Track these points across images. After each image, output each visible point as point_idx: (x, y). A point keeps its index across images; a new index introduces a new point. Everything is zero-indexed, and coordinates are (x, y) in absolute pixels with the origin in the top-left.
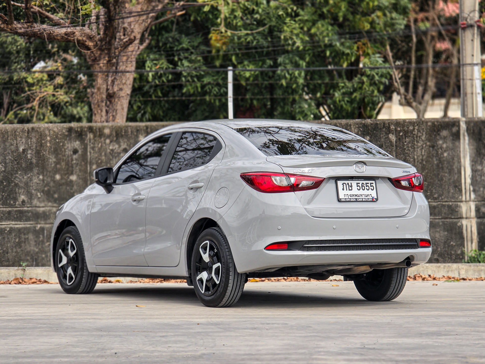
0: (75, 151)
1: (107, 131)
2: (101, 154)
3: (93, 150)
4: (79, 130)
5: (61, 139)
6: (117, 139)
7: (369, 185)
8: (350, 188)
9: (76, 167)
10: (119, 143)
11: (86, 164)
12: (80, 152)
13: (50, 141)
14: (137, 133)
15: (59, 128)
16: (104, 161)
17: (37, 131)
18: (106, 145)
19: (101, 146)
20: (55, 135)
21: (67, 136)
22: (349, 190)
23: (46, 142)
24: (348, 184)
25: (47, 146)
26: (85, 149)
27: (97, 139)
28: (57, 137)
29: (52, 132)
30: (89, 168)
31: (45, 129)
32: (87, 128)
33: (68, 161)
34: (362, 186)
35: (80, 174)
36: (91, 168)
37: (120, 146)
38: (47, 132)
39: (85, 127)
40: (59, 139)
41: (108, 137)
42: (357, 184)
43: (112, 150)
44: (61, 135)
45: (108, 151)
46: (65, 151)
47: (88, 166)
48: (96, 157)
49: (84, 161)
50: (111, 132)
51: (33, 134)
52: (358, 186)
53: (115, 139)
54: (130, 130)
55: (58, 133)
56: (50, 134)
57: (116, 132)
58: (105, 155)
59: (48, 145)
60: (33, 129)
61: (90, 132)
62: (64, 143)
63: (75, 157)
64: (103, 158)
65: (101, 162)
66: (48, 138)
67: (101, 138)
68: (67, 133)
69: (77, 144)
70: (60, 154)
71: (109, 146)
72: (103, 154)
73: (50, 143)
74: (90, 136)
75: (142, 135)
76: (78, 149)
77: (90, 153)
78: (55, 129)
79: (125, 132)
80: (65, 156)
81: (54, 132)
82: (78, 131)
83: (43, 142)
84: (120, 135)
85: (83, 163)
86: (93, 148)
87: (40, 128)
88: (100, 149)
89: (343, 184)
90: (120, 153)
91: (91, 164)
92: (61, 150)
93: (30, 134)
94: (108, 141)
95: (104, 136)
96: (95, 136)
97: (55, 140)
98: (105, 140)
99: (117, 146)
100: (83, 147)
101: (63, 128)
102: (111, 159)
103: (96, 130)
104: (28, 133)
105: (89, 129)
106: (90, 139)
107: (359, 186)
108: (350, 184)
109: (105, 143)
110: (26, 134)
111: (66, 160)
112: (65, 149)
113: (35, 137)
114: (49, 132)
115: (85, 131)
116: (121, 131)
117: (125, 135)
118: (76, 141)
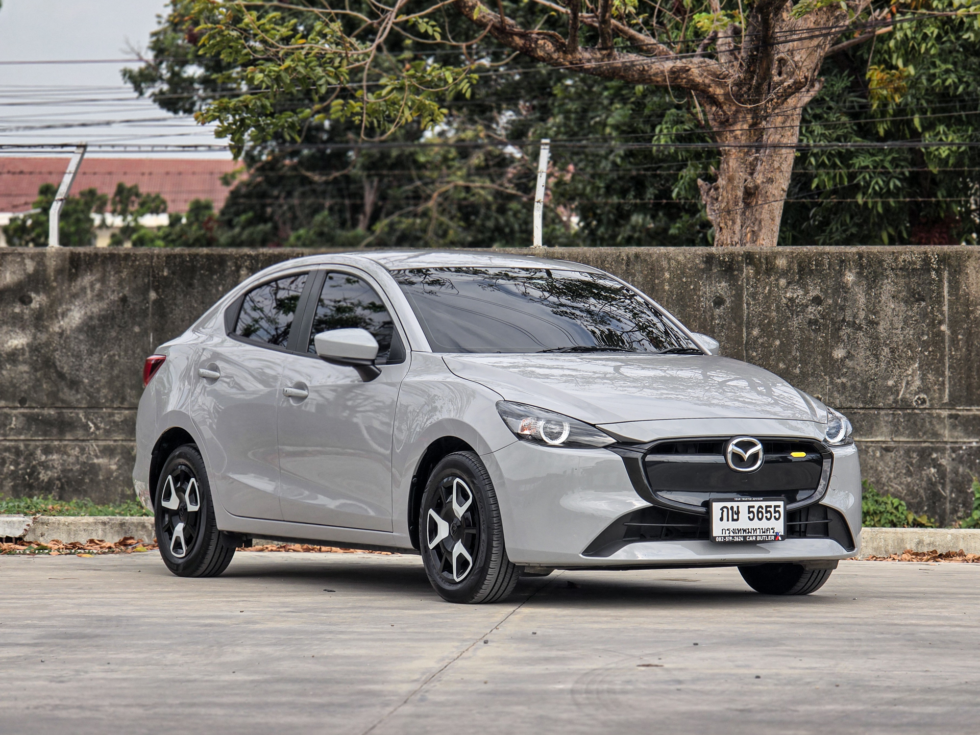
0: (719, 302)
1: (781, 263)
2: (769, 307)
3: (754, 299)
4: (727, 259)
5: (691, 276)
6: (800, 278)
9: (721, 331)
10: (804, 287)
11: (740, 325)
12: (728, 304)
13: (670, 281)
14: (841, 267)
15: (688, 256)
16: (775, 321)
17: (645, 260)
18: (779, 289)
19: (770, 291)
20: (680, 269)
21: (703, 271)
23: (662, 283)
25: (664, 291)
26: (738, 297)
27: (761, 277)
28: (683, 273)
29: (673, 263)
30: (744, 335)
31: (660, 256)
32: (742, 256)
33: (705, 319)
35: (728, 346)
36: (748, 334)
37: (807, 292)
38: (665, 264)
39: (739, 255)
40: (687, 277)
41: (784, 273)
43: (791, 300)
44: (690, 269)
45: (784, 301)
46: (699, 301)
47: (744, 330)
48: (760, 313)
49: (735, 322)
50: (790, 263)
51: (638, 267)
53: (797, 277)
54: (826, 262)
55: (685, 265)
56: (669, 267)
57: (799, 265)
58: (778, 307)
59: (667, 288)
60: (637, 256)
61: (747, 264)
62: (696, 284)
63: (717, 311)
64: (774, 314)
65: (769, 324)
66: (667, 275)
67: (770, 276)
68: (702, 266)
69: (722, 288)
70: (689, 307)
71: (786, 292)
72: (773, 307)
73: (670, 285)
74: (749, 271)
75: (850, 271)
76: (725, 297)
77: (748, 304)
78: (681, 258)
79: (816, 265)
80: (698, 310)
81: (678, 262)
82: (724, 261)
83: (657, 281)
84: (807, 270)
85: (734, 324)
86: (753, 296)
87: (650, 255)
88: (766, 297)
90: (807, 306)
91: (750, 326)
92: (691, 299)
93: (631, 266)
94: (783, 282)
95: (776, 273)
96: (757, 272)
97: (681, 279)
98: (777, 280)
99: (801, 292)
100: (734, 292)
101: (696, 255)
102: (789, 317)
103: (759, 260)
104: (628, 265)
105: (746, 259)
106: (748, 279)
109: (777, 286)
110: (624, 267)
111: (700, 318)
112: (698, 296)
113: (641, 272)
114: (669, 263)
115: (738, 262)
116: (810, 263)
117: (816, 270)
118: (720, 282)
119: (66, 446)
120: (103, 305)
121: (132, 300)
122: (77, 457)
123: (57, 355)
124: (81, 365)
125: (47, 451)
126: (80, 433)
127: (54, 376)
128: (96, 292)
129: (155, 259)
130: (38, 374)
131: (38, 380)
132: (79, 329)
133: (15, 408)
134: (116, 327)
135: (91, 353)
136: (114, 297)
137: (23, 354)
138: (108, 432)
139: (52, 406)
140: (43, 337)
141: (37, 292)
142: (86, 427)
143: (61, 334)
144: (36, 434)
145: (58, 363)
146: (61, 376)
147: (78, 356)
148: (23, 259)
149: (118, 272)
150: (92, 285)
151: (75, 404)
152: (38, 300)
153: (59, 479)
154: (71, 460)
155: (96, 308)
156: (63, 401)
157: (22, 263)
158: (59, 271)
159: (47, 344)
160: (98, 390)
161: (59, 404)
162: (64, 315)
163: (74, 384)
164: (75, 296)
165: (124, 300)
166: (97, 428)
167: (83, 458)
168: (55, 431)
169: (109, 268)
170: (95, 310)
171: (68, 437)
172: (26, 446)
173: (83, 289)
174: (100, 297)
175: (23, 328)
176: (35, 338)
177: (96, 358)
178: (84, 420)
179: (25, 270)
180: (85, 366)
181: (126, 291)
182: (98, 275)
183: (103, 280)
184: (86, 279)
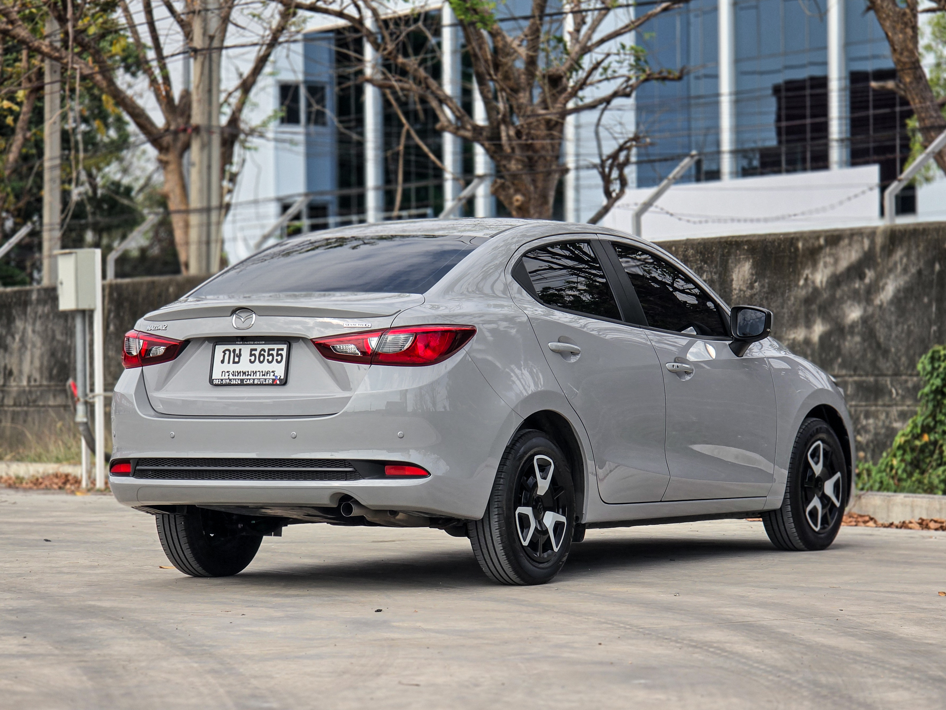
7: (275, 353)
8: (237, 359)
22: (234, 362)
24: (234, 351)
34: (260, 355)
42: (252, 350)
52: (251, 355)
89: (224, 352)
107: (255, 355)
108: (237, 352)
119: (877, 411)
120: (907, 278)
121: (925, 273)
122: (884, 422)
123: (877, 326)
124: (891, 335)
125: (867, 416)
126: (887, 399)
127: (874, 345)
128: (904, 265)
129: (941, 233)
130: (866, 344)
131: (865, 350)
132: (891, 302)
133: (851, 376)
134: (914, 299)
135: (897, 323)
136: (913, 270)
137: (857, 326)
138: (903, 398)
139: (872, 375)
140: (870, 310)
141: (869, 269)
142: (891, 393)
143: (881, 307)
144: (861, 400)
145: (878, 334)
146: (879, 345)
147: (889, 327)
148: (863, 238)
149: (918, 246)
150: (901, 259)
151: (885, 372)
152: (870, 275)
153: (872, 441)
154: (880, 424)
155: (902, 281)
156: (879, 369)
157: (862, 242)
158: (883, 248)
159: (872, 316)
160: (900, 359)
161: (876, 372)
162: (883, 288)
163: (886, 352)
164: (890, 271)
165: (920, 272)
166: (897, 394)
167: (887, 423)
168: (872, 397)
169: (912, 243)
170: (902, 283)
171: (880, 402)
172: (856, 411)
173: (895, 264)
174: (905, 270)
175: (859, 302)
176: (865, 310)
177: (900, 328)
178: (889, 386)
179: (863, 248)
180: (893, 335)
181: (922, 264)
182: (905, 250)
183: (908, 255)
184: (899, 254)
